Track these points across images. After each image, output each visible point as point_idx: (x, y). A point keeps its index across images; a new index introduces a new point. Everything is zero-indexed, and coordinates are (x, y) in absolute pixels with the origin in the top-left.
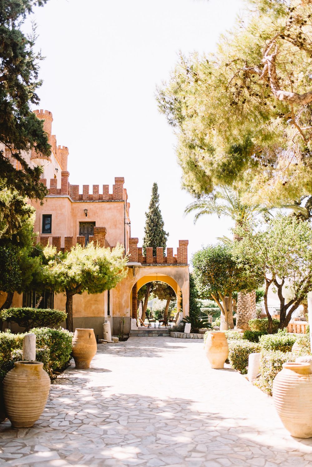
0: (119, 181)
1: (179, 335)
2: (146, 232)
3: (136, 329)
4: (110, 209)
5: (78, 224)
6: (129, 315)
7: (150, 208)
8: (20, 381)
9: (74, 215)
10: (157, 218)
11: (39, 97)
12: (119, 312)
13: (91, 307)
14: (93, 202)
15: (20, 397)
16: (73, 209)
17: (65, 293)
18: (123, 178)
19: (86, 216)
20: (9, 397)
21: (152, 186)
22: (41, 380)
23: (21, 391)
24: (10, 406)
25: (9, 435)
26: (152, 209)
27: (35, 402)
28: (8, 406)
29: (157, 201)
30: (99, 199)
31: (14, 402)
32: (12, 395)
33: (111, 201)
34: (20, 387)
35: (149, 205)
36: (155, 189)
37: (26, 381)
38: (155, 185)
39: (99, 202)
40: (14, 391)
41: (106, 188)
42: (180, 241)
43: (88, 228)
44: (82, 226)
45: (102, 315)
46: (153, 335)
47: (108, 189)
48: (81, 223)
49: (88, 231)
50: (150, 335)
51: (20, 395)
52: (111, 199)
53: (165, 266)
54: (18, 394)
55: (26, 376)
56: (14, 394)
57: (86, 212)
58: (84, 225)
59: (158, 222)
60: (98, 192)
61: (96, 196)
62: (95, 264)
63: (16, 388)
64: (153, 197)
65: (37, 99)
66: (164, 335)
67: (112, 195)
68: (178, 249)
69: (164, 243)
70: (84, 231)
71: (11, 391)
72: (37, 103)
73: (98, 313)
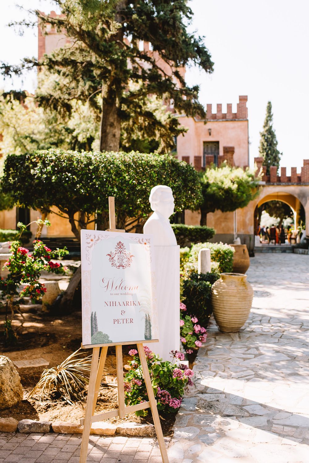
0: (243, 99)
1: (303, 252)
2: (260, 152)
3: (260, 245)
4: (234, 128)
5: (202, 144)
6: (252, 233)
7: (264, 127)
8: (230, 291)
9: (198, 134)
10: (272, 137)
11: (193, 11)
12: (243, 229)
13: (220, 224)
14: (217, 121)
15: (231, 305)
16: (196, 129)
17: (200, 211)
18: (247, 96)
19: (210, 134)
20: (219, 305)
21: (267, 105)
22: (248, 290)
23: (231, 300)
24: (221, 313)
25: (226, 338)
26: (267, 128)
27: (244, 310)
28: (218, 313)
29: (271, 120)
30: (223, 118)
31: (225, 309)
32: (223, 303)
33: (235, 120)
34: (231, 296)
35: (263, 124)
36: (269, 108)
37: (236, 291)
38: (269, 103)
39: (223, 121)
40: (225, 299)
41: (229, 106)
42: (304, 160)
43: (211, 148)
44: (206, 145)
45: (231, 232)
46: (277, 251)
47: (231, 107)
48: (205, 143)
49: (211, 150)
50: (274, 251)
51: (231, 304)
52: (235, 118)
53: (289, 185)
54: (229, 302)
55: (235, 286)
56: (225, 302)
57: (210, 131)
58: (207, 144)
59: (272, 141)
60: (221, 111)
61: (219, 115)
62: (233, 182)
63: (227, 297)
64: (268, 115)
65: (191, 13)
66: (287, 251)
67: (235, 114)
68: (302, 168)
69: (278, 163)
70: (207, 150)
71: (222, 299)
72: (190, 18)
73: (228, 230)
